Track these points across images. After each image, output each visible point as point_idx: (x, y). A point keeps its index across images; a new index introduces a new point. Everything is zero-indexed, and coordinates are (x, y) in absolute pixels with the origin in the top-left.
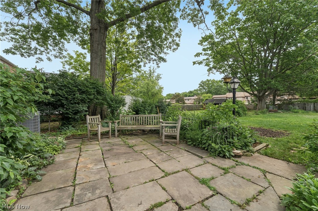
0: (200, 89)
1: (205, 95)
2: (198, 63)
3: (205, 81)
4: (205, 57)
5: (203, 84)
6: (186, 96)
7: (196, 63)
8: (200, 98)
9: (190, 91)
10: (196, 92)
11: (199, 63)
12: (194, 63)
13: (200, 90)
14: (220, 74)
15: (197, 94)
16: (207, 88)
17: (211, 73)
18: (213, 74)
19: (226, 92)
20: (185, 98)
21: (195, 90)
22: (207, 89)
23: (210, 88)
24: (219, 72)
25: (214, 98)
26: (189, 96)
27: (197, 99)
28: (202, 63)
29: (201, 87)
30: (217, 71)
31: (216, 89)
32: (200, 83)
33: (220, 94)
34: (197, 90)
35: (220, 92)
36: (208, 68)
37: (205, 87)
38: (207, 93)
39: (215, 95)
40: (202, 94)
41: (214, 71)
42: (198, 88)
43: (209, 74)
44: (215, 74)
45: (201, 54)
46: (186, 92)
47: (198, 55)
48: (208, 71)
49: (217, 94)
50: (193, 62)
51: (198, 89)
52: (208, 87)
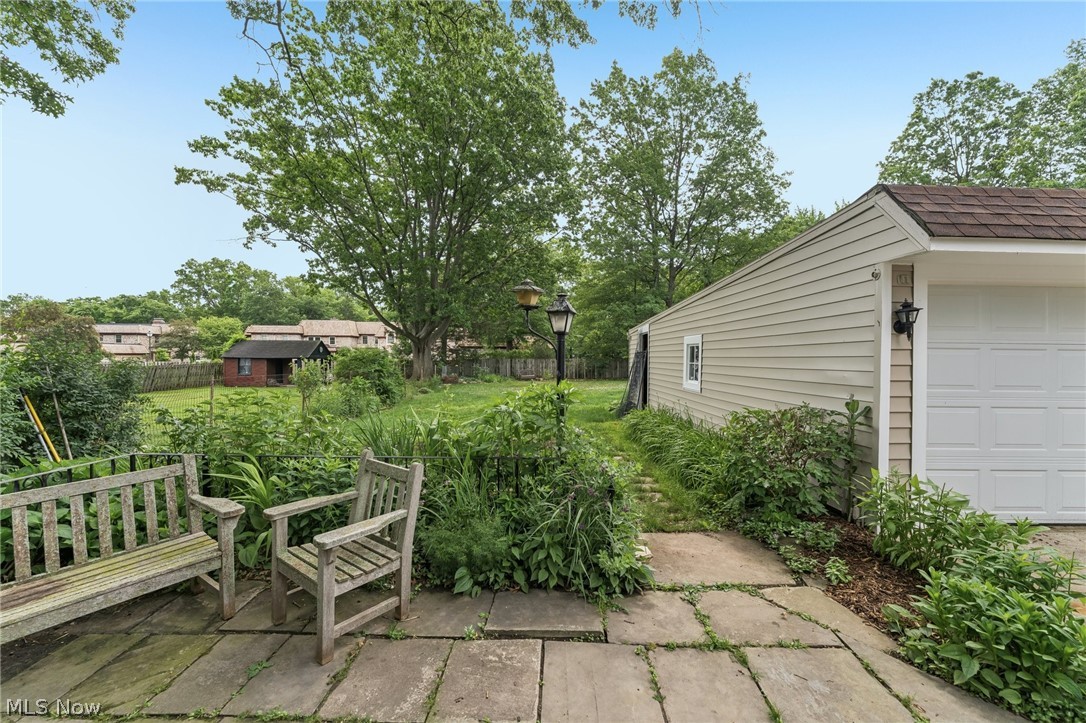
0: (183, 291)
1: (213, 320)
2: (204, 182)
3: (204, 265)
4: (243, 169)
5: (194, 276)
6: (99, 318)
7: (195, 177)
8: (186, 332)
9: (123, 296)
10: (162, 304)
11: (212, 183)
12: (183, 176)
13: (181, 297)
14: (303, 251)
15: (169, 316)
16: (214, 291)
17: (258, 240)
18: (268, 242)
19: (297, 316)
20: (99, 328)
21: (152, 295)
22: (215, 297)
23: (231, 296)
24: (300, 245)
25: (253, 338)
26: (118, 320)
27: (168, 335)
28: (224, 186)
29: (185, 287)
30: (291, 237)
31: (257, 301)
32: (180, 268)
33: (274, 319)
34: (164, 297)
35: (273, 315)
36: (250, 214)
37: (206, 288)
38: (220, 314)
39: (255, 323)
40: (196, 315)
41: (277, 234)
42: (169, 289)
43: (251, 239)
44: (275, 246)
45: (224, 147)
46: (95, 299)
47: (206, 146)
48: (247, 229)
49: (262, 322)
50: (178, 170)
51: (172, 291)
52: (222, 289)
